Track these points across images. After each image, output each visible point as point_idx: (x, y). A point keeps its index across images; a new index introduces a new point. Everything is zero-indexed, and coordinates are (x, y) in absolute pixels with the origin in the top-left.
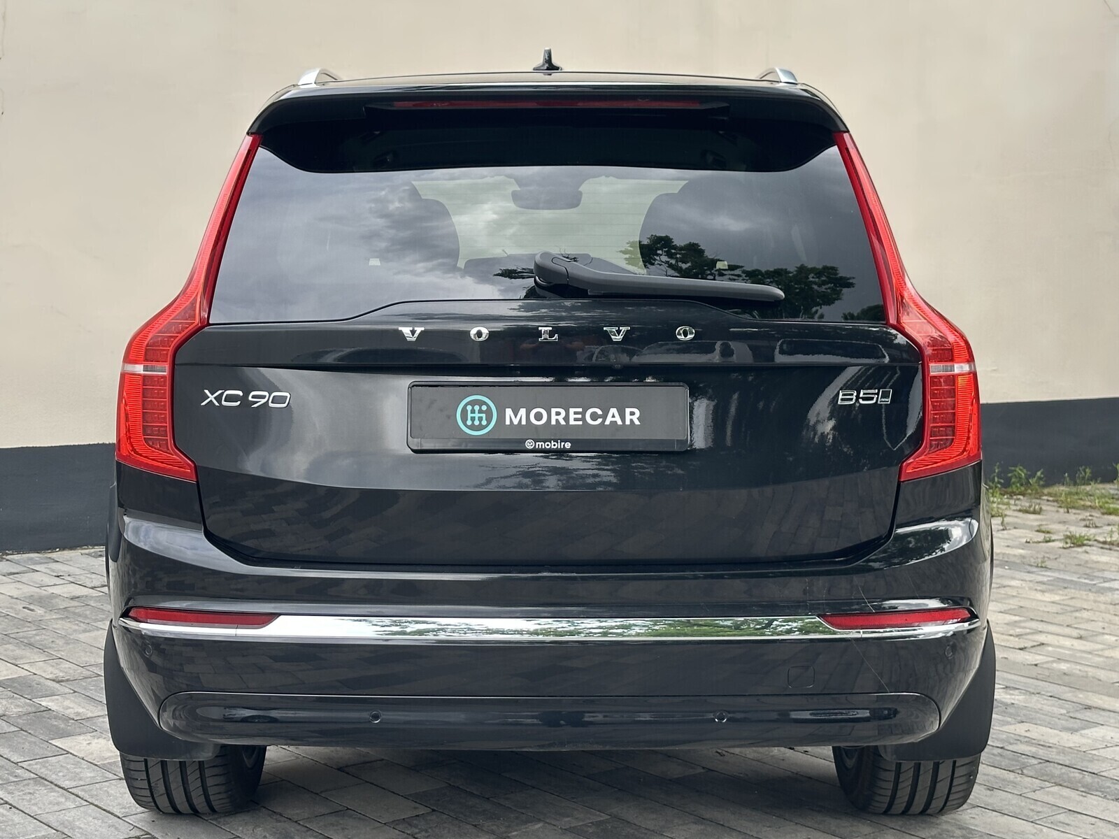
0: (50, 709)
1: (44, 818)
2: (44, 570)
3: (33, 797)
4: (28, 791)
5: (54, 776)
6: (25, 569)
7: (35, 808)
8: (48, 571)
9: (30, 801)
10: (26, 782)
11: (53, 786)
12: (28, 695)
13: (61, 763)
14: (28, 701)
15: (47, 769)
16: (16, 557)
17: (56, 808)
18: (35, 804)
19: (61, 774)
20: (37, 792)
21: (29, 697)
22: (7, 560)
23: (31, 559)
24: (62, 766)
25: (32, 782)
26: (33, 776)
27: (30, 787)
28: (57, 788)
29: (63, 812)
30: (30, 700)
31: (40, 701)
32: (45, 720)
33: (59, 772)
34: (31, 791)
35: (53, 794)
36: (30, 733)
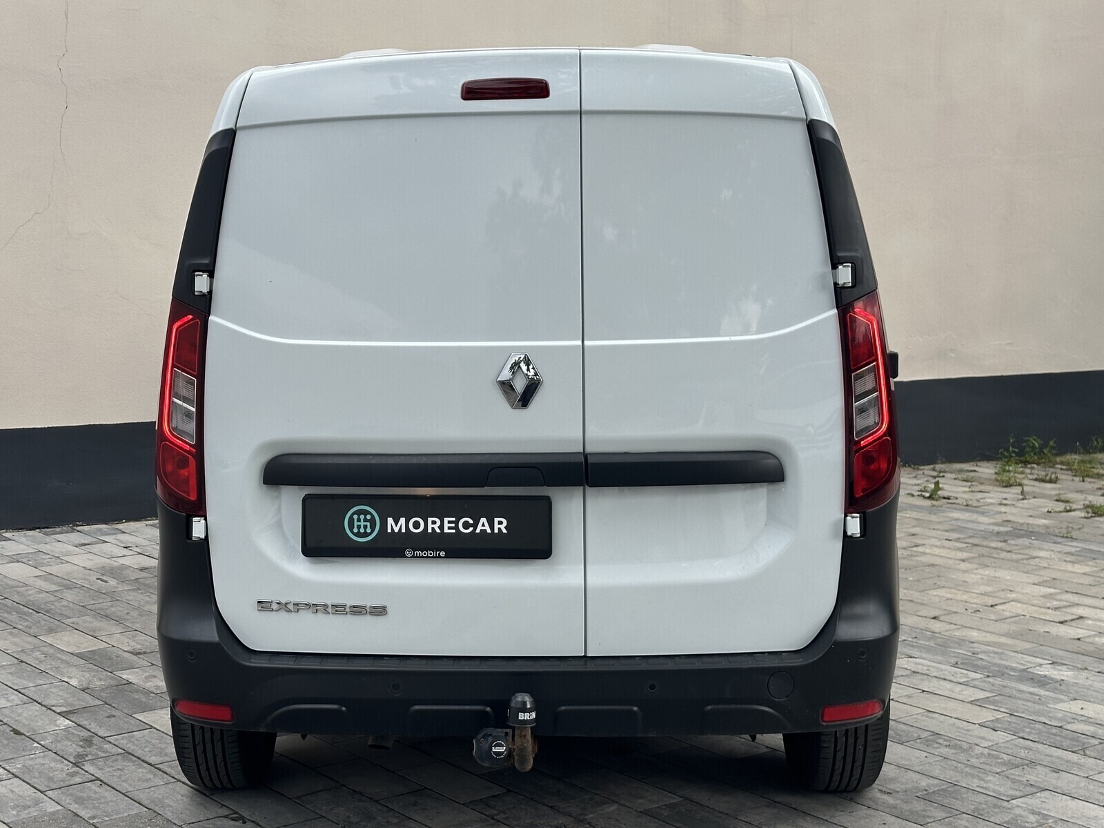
0: (131, 683)
1: (135, 795)
2: (114, 541)
3: (122, 773)
4: (117, 767)
5: (140, 752)
6: (94, 540)
7: (125, 785)
8: (117, 542)
9: (120, 777)
10: (114, 757)
11: (140, 762)
12: (109, 667)
13: (147, 738)
14: (110, 674)
15: (134, 744)
16: (86, 528)
17: (146, 785)
18: (126, 781)
19: (147, 749)
20: (126, 768)
21: (110, 670)
22: (78, 531)
23: (100, 530)
24: (147, 741)
25: (119, 757)
26: (121, 751)
27: (119, 763)
28: (145, 765)
29: (153, 789)
30: (111, 672)
31: (120, 674)
32: (127, 693)
33: (145, 747)
34: (120, 767)
35: (140, 770)
36: (114, 707)
